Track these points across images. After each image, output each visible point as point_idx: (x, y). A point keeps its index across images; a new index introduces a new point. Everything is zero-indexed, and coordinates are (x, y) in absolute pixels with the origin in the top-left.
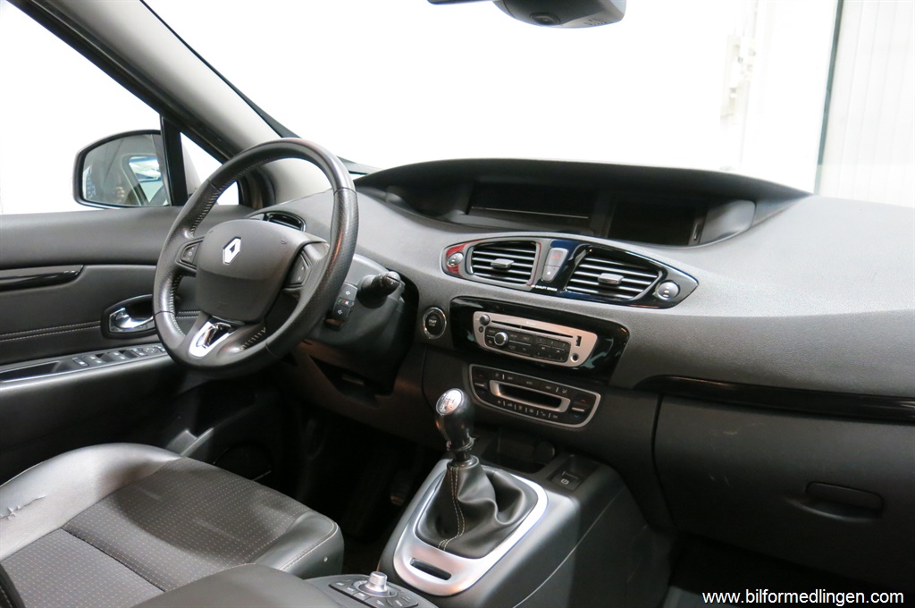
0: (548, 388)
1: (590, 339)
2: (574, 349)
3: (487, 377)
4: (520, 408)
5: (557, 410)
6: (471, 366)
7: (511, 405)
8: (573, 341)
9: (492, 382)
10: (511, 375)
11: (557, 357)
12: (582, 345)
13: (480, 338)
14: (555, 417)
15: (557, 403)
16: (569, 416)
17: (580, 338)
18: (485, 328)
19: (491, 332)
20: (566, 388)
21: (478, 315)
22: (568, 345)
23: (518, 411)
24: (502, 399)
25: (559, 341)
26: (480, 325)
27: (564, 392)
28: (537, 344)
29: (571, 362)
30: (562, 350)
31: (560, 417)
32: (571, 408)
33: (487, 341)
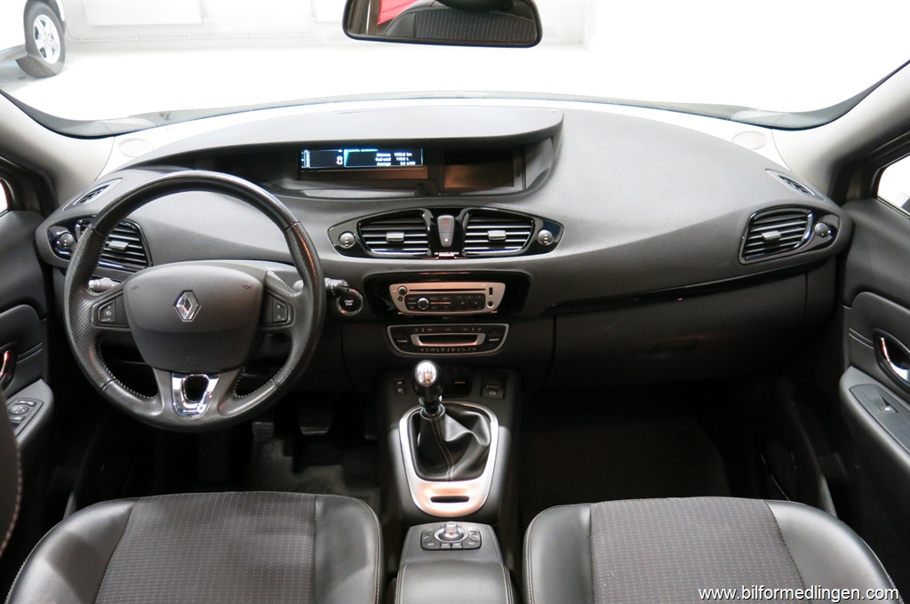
0: (466, 329)
1: (499, 288)
2: (489, 298)
3: (407, 334)
4: (443, 350)
5: (475, 344)
6: (389, 328)
7: (433, 349)
8: (487, 292)
9: (412, 336)
10: (429, 327)
11: (475, 307)
12: (495, 292)
13: (402, 307)
14: (474, 349)
15: (474, 338)
16: (486, 345)
17: (491, 290)
18: (404, 297)
19: (411, 299)
20: (480, 326)
21: (395, 289)
22: (483, 295)
23: (440, 352)
24: (422, 347)
25: (475, 294)
26: (399, 296)
27: (479, 329)
28: (457, 300)
29: (489, 308)
30: (478, 300)
31: (478, 348)
32: (487, 339)
33: (408, 307)
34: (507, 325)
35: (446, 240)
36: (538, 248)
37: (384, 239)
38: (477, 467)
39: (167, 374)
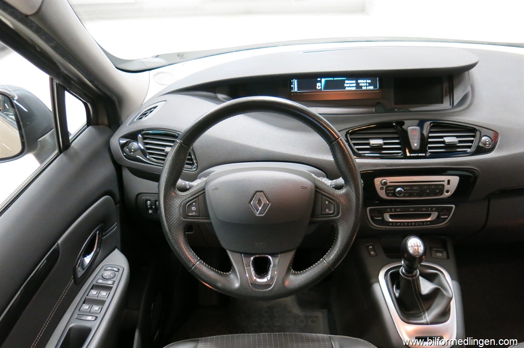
0: (424, 209)
1: (455, 180)
2: (447, 187)
3: (381, 213)
4: (406, 224)
5: (429, 219)
6: (368, 209)
7: (399, 224)
8: (445, 183)
9: (385, 214)
10: (398, 208)
11: (436, 194)
12: (452, 182)
13: (382, 194)
14: (428, 223)
15: (429, 215)
16: (438, 220)
17: (449, 182)
18: (384, 187)
19: (390, 190)
20: (434, 207)
21: (378, 181)
22: (443, 186)
23: (404, 225)
24: (391, 222)
25: (437, 185)
26: (381, 186)
27: (434, 209)
28: (423, 189)
29: (446, 195)
30: (440, 188)
31: (431, 222)
32: (438, 217)
33: (387, 194)
34: (453, 206)
35: (416, 145)
36: (480, 150)
37: (368, 144)
38: (444, 315)
39: (239, 255)
